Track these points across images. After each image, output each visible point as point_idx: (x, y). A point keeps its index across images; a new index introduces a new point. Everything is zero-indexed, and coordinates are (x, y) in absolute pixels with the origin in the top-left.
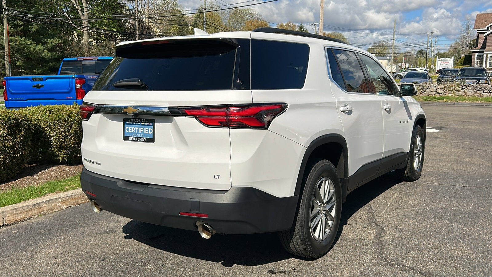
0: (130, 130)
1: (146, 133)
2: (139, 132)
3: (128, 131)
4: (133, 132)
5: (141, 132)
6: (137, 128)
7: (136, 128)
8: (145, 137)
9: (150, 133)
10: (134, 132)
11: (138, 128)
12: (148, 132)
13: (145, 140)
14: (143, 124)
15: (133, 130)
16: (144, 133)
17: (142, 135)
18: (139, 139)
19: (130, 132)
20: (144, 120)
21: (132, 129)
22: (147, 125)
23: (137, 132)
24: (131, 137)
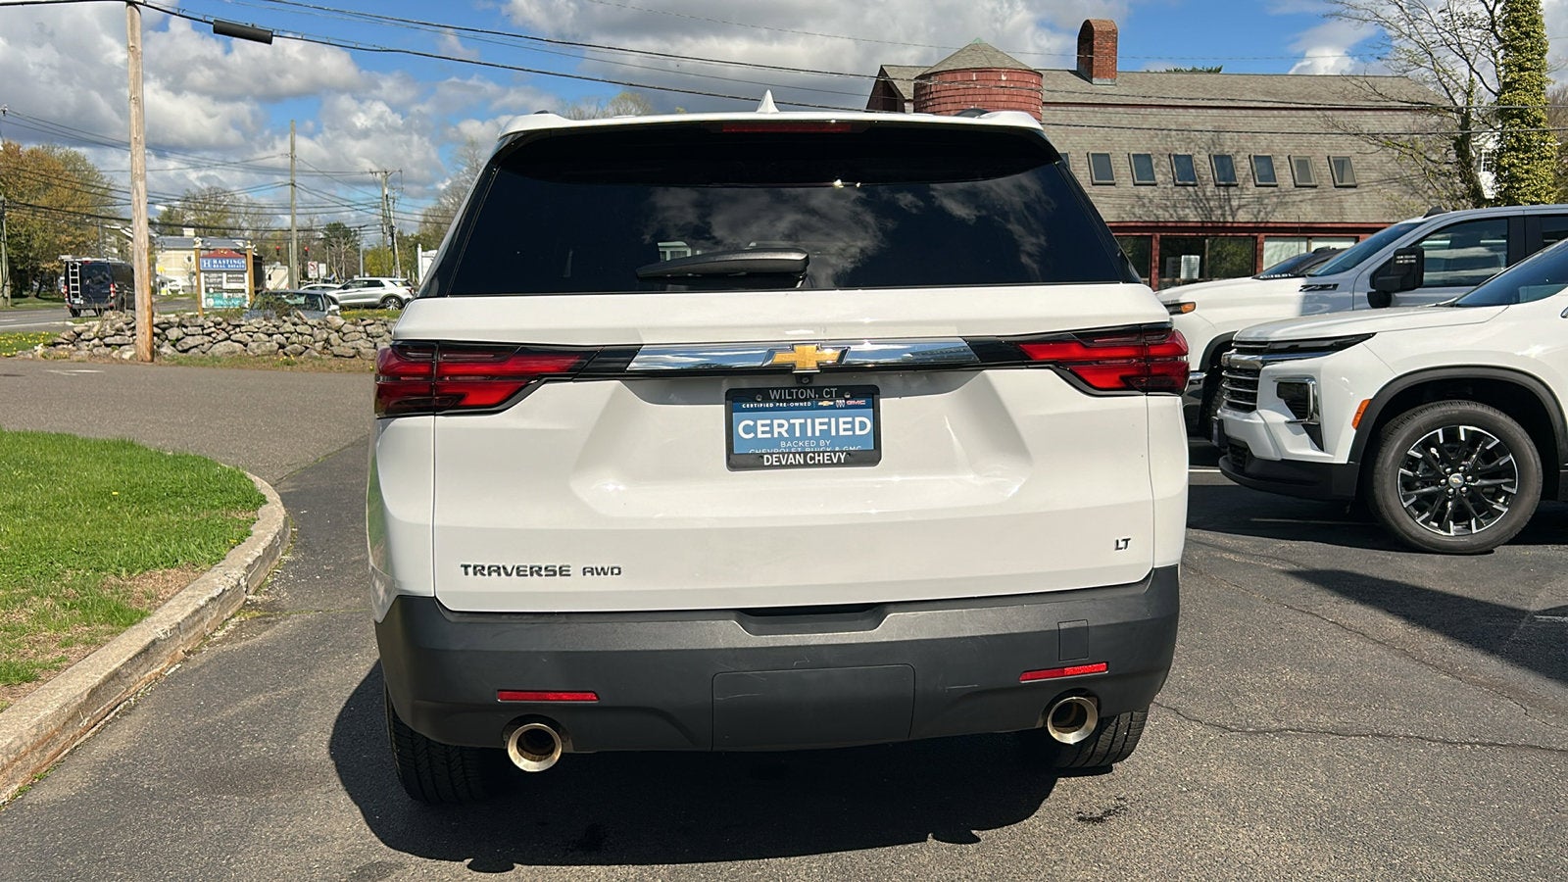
0: (760, 429)
1: (842, 433)
2: (809, 434)
3: (752, 435)
4: (776, 435)
5: (817, 434)
6: (797, 422)
7: (792, 421)
8: (837, 449)
9: (858, 432)
10: (786, 435)
11: (802, 421)
12: (853, 429)
13: (842, 457)
14: (825, 403)
15: (776, 430)
16: (833, 433)
17: (822, 443)
18: (812, 459)
19: (760, 436)
20: (834, 390)
21: (771, 426)
22: (847, 407)
23: (798, 434)
24: (771, 454)
